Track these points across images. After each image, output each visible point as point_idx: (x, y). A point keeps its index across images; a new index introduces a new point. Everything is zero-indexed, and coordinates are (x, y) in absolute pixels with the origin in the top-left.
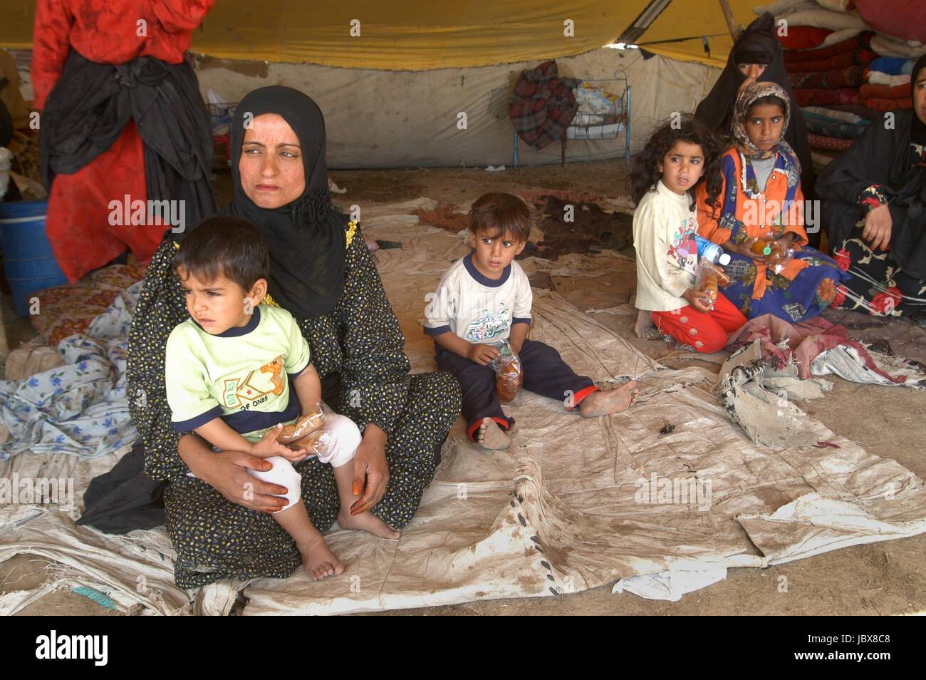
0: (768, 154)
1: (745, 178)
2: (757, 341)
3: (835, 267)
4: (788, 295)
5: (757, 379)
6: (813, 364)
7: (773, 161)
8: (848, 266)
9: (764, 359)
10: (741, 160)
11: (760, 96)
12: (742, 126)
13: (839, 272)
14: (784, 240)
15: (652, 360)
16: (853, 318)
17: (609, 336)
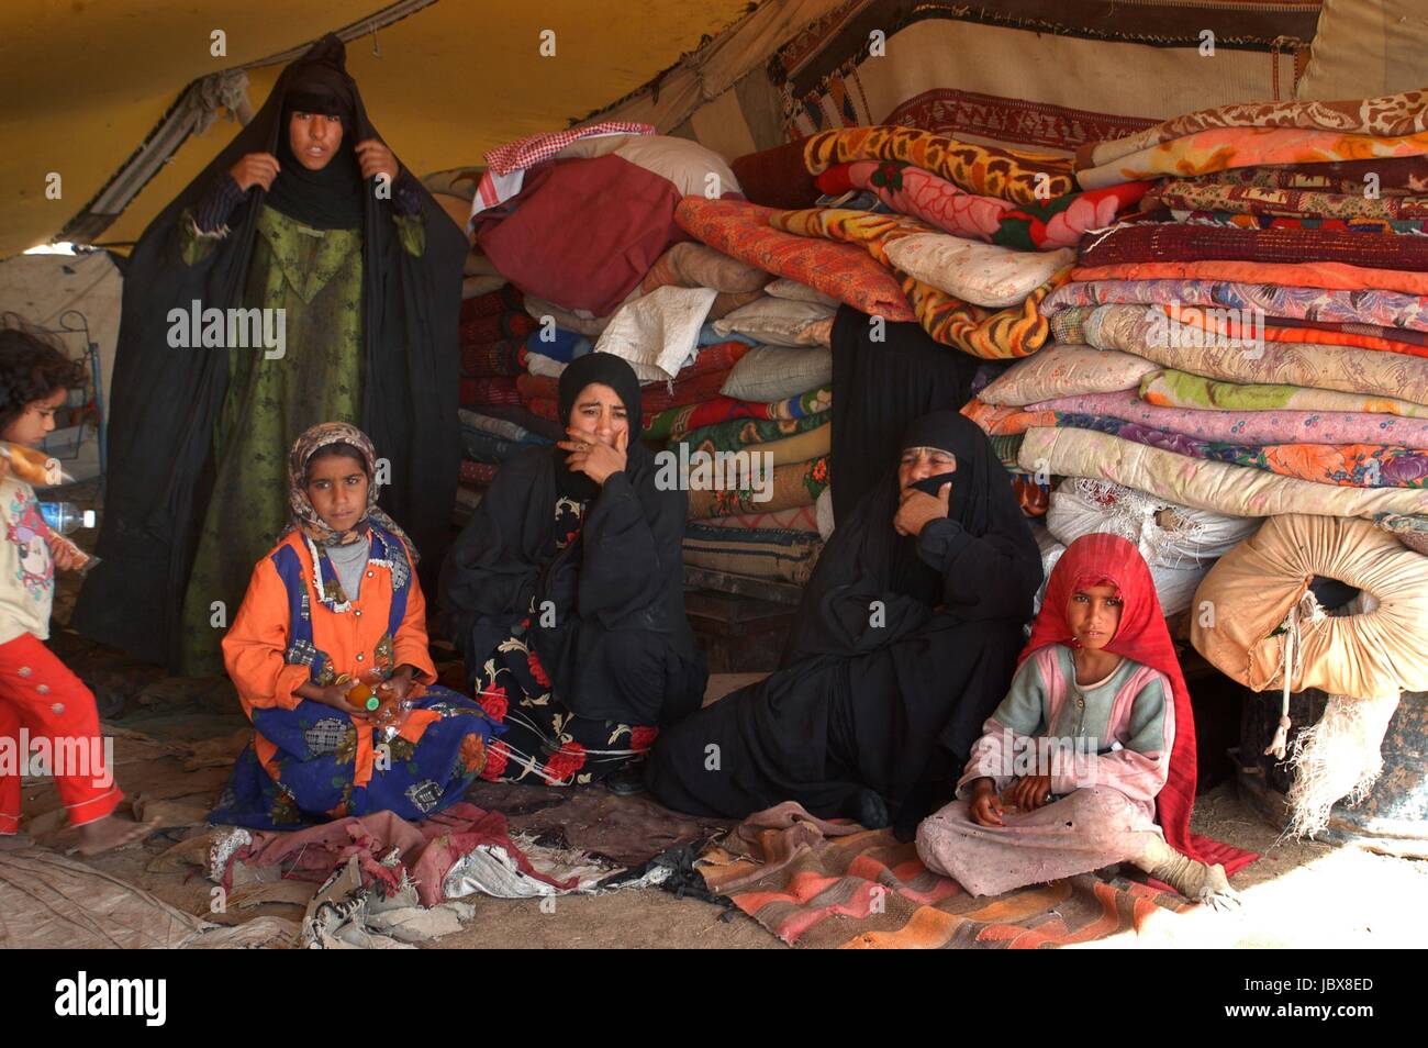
0: (352, 536)
1: (320, 580)
2: (354, 860)
3: (481, 715)
4: (413, 769)
5: (355, 917)
6: (447, 882)
7: (365, 544)
8: (505, 709)
9: (365, 886)
10: (309, 550)
11: (322, 444)
12: (303, 494)
13: (488, 722)
14: (396, 680)
15: (194, 918)
16: (521, 796)
17: (117, 889)
